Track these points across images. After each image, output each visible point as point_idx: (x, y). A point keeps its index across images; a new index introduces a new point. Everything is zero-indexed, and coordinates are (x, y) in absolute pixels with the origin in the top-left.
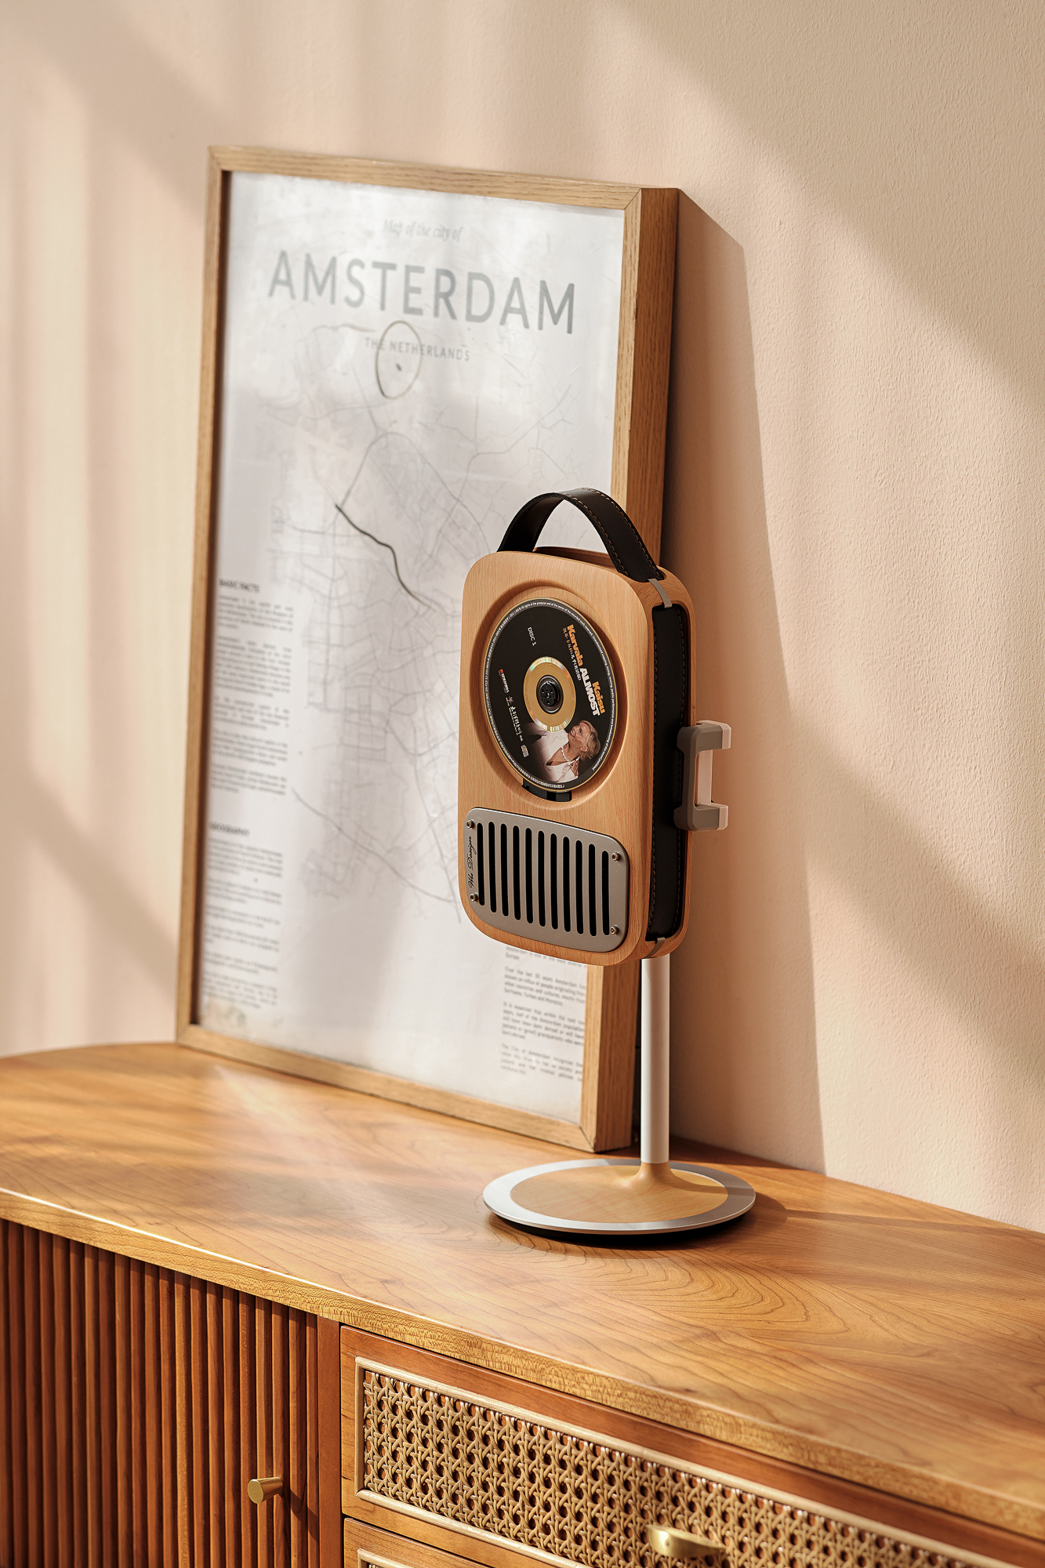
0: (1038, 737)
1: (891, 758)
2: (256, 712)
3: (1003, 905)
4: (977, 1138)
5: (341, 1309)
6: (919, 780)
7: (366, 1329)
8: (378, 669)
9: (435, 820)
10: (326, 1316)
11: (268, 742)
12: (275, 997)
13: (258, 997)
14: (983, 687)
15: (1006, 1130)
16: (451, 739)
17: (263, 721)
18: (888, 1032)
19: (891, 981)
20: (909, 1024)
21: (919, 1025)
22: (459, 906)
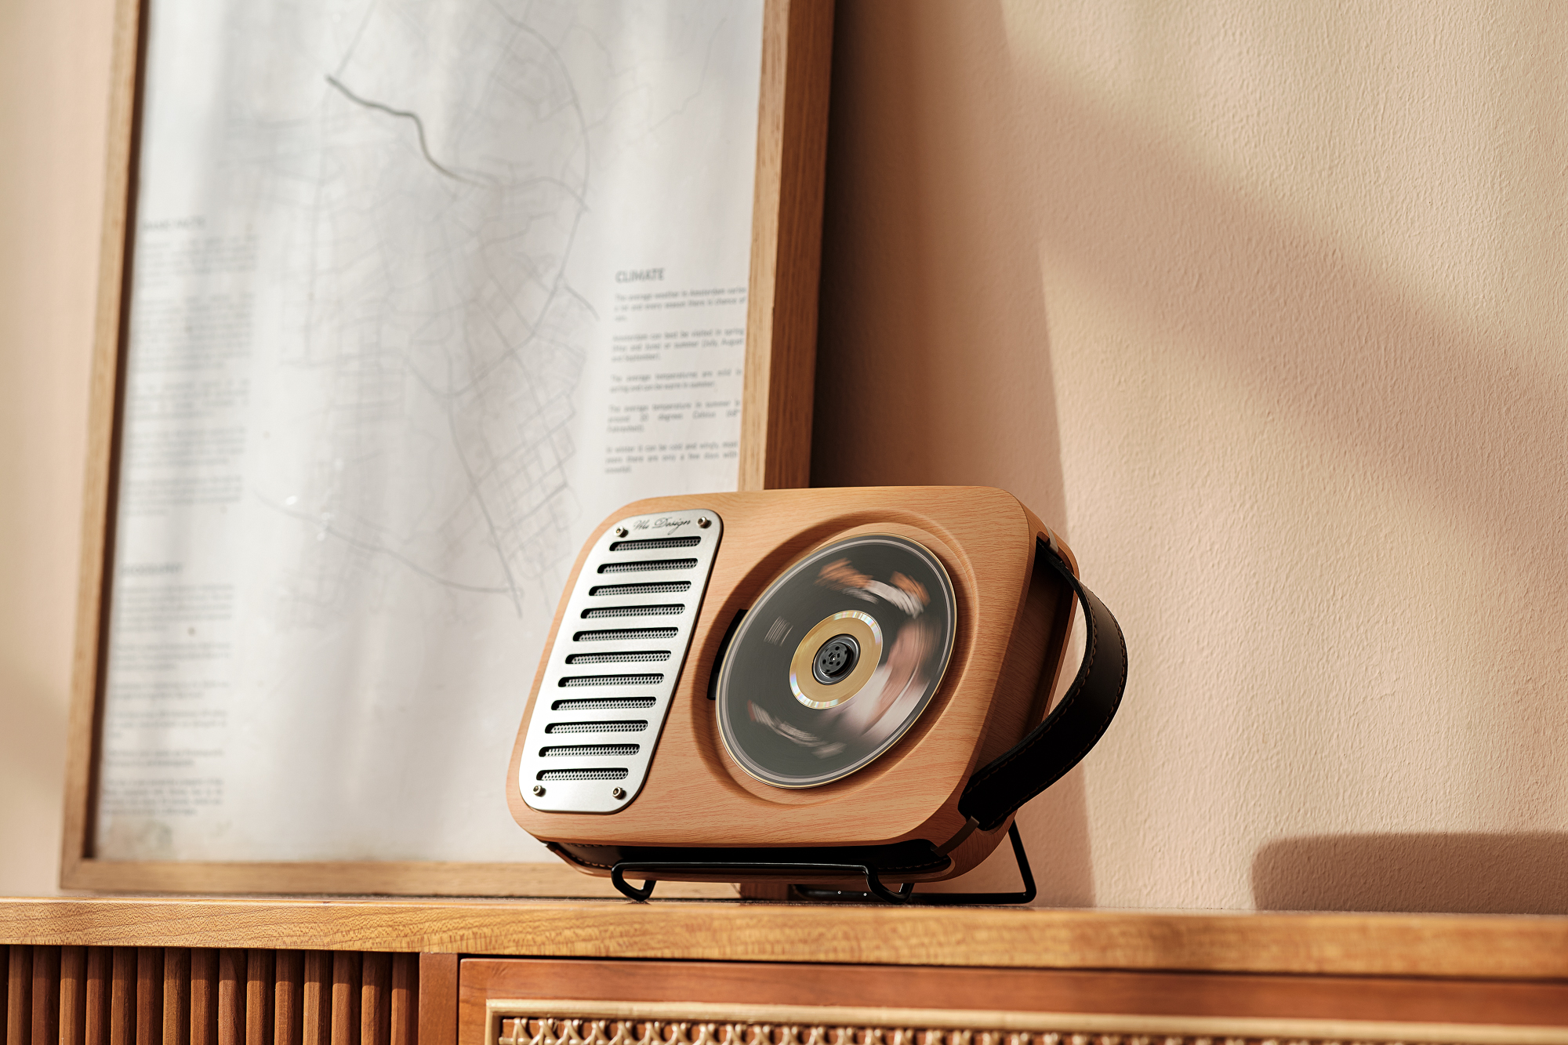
0: (1437, 183)
3: (1380, 444)
4: (1340, 798)
5: (461, 932)
6: (1241, 292)
9: (480, 481)
10: (435, 949)
12: (219, 792)
13: (193, 798)
14: (1347, 132)
15: (1390, 775)
16: (507, 359)
17: (208, 404)
18: (1191, 675)
19: (1195, 598)
20: (1226, 655)
21: (1242, 653)
22: (518, 593)
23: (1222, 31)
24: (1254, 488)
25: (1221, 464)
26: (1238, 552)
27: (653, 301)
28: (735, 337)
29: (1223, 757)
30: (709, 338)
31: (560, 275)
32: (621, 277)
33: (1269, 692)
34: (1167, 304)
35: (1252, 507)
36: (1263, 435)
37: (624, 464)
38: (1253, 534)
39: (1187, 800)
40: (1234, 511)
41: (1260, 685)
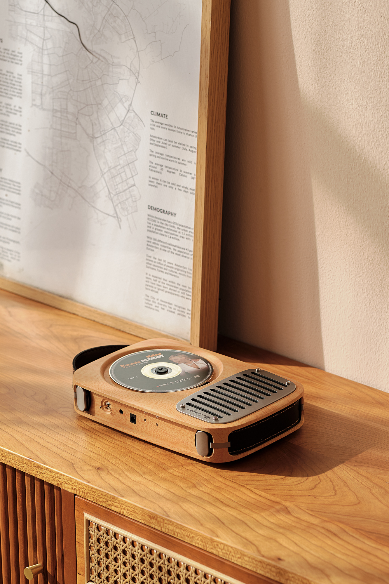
2: (3, 107)
5: (75, 487)
7: (90, 499)
8: (71, 90)
9: (105, 173)
10: (66, 489)
11: (11, 123)
12: (19, 257)
13: (10, 256)
17: (7, 112)
18: (360, 300)
19: (362, 274)
20: (372, 297)
21: (378, 298)
22: (120, 220)
23: (373, 70)
24: (383, 241)
25: (371, 229)
26: (377, 263)
27: (164, 126)
28: (194, 150)
29: (371, 332)
30: (185, 147)
31: (131, 105)
32: (152, 113)
33: (387, 315)
34: (353, 165)
35: (382, 248)
36: (386, 223)
37: (155, 184)
38: (383, 258)
39: (358, 343)
40: (376, 247)
41: (384, 312)
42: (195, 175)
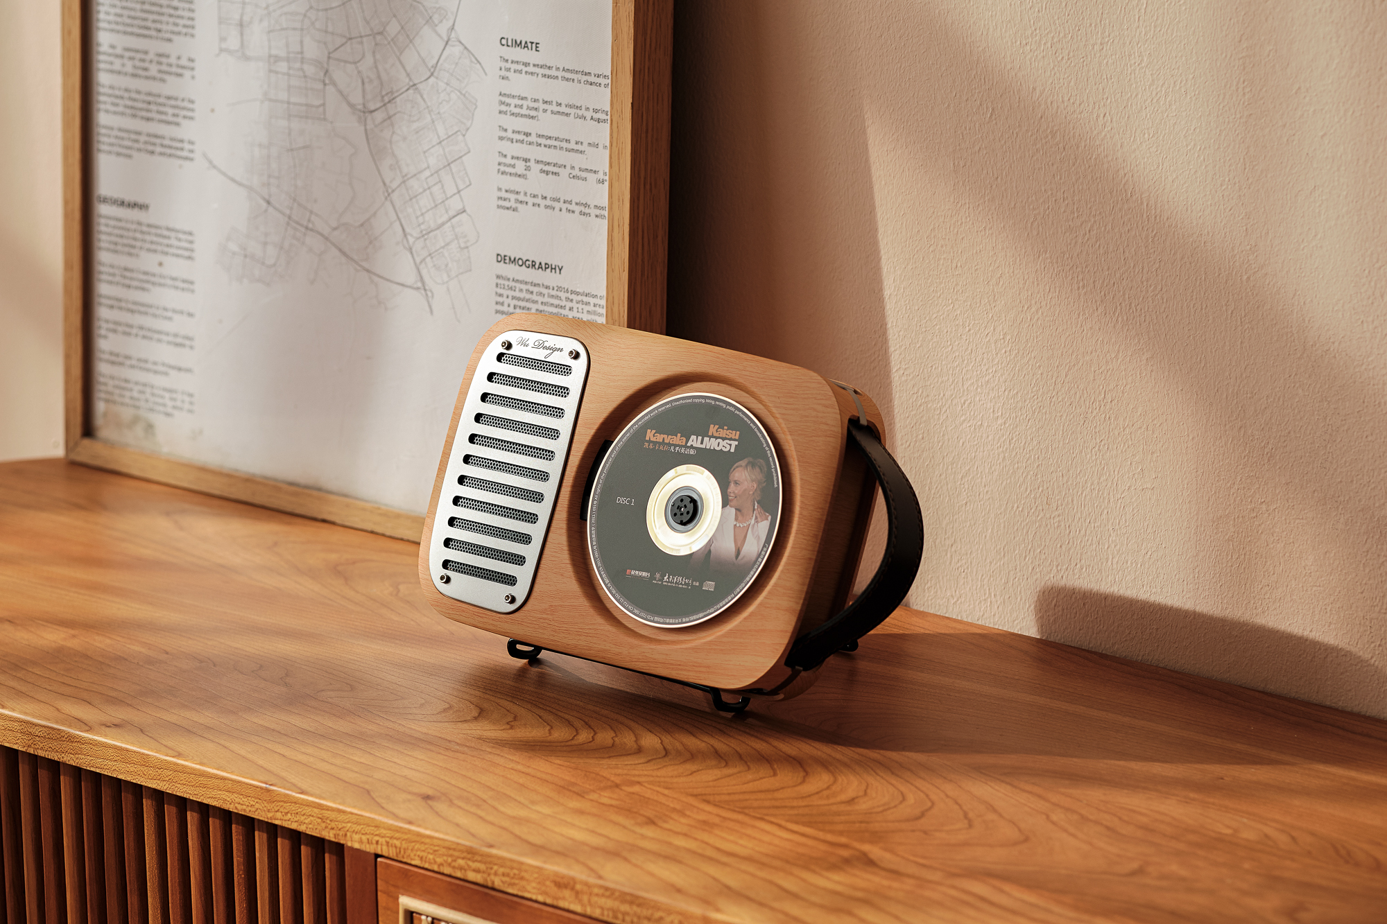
0: (1191, 76)
1: (989, 104)
2: (151, 61)
3: (1142, 283)
4: (1110, 563)
5: (377, 838)
6: (1027, 131)
7: (413, 863)
8: (311, 8)
9: (393, 191)
10: (356, 846)
11: (169, 98)
12: (191, 403)
13: (170, 404)
14: (1115, 16)
15: (1149, 553)
16: (411, 91)
17: (160, 71)
18: (988, 437)
19: (991, 375)
20: (1016, 427)
21: (1029, 428)
22: (429, 294)
24: (1039, 296)
25: (1012, 270)
26: (1026, 346)
27: (531, 69)
28: (603, 116)
29: (1015, 508)
30: (580, 113)
31: (452, 28)
32: (504, 42)
33: (1052, 464)
34: (966, 128)
35: (1037, 311)
36: (1046, 253)
37: (512, 204)
38: (1038, 333)
39: (985, 536)
40: (1022, 311)
41: (1045, 458)
42: (605, 174)
